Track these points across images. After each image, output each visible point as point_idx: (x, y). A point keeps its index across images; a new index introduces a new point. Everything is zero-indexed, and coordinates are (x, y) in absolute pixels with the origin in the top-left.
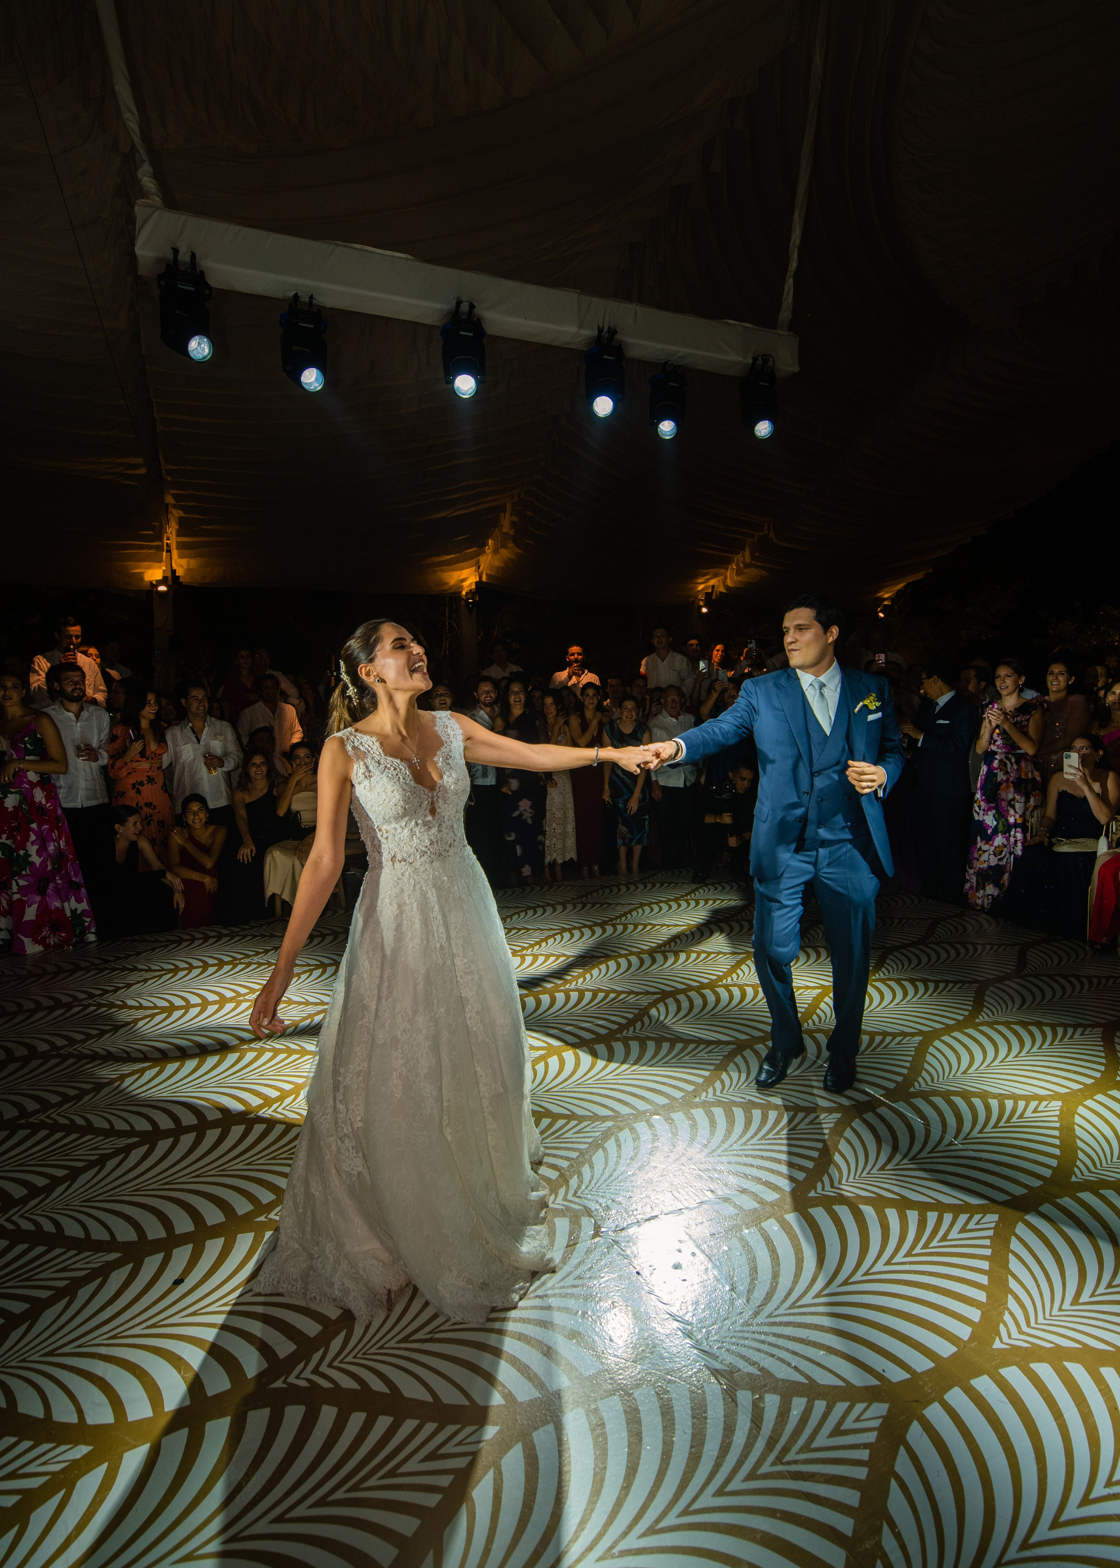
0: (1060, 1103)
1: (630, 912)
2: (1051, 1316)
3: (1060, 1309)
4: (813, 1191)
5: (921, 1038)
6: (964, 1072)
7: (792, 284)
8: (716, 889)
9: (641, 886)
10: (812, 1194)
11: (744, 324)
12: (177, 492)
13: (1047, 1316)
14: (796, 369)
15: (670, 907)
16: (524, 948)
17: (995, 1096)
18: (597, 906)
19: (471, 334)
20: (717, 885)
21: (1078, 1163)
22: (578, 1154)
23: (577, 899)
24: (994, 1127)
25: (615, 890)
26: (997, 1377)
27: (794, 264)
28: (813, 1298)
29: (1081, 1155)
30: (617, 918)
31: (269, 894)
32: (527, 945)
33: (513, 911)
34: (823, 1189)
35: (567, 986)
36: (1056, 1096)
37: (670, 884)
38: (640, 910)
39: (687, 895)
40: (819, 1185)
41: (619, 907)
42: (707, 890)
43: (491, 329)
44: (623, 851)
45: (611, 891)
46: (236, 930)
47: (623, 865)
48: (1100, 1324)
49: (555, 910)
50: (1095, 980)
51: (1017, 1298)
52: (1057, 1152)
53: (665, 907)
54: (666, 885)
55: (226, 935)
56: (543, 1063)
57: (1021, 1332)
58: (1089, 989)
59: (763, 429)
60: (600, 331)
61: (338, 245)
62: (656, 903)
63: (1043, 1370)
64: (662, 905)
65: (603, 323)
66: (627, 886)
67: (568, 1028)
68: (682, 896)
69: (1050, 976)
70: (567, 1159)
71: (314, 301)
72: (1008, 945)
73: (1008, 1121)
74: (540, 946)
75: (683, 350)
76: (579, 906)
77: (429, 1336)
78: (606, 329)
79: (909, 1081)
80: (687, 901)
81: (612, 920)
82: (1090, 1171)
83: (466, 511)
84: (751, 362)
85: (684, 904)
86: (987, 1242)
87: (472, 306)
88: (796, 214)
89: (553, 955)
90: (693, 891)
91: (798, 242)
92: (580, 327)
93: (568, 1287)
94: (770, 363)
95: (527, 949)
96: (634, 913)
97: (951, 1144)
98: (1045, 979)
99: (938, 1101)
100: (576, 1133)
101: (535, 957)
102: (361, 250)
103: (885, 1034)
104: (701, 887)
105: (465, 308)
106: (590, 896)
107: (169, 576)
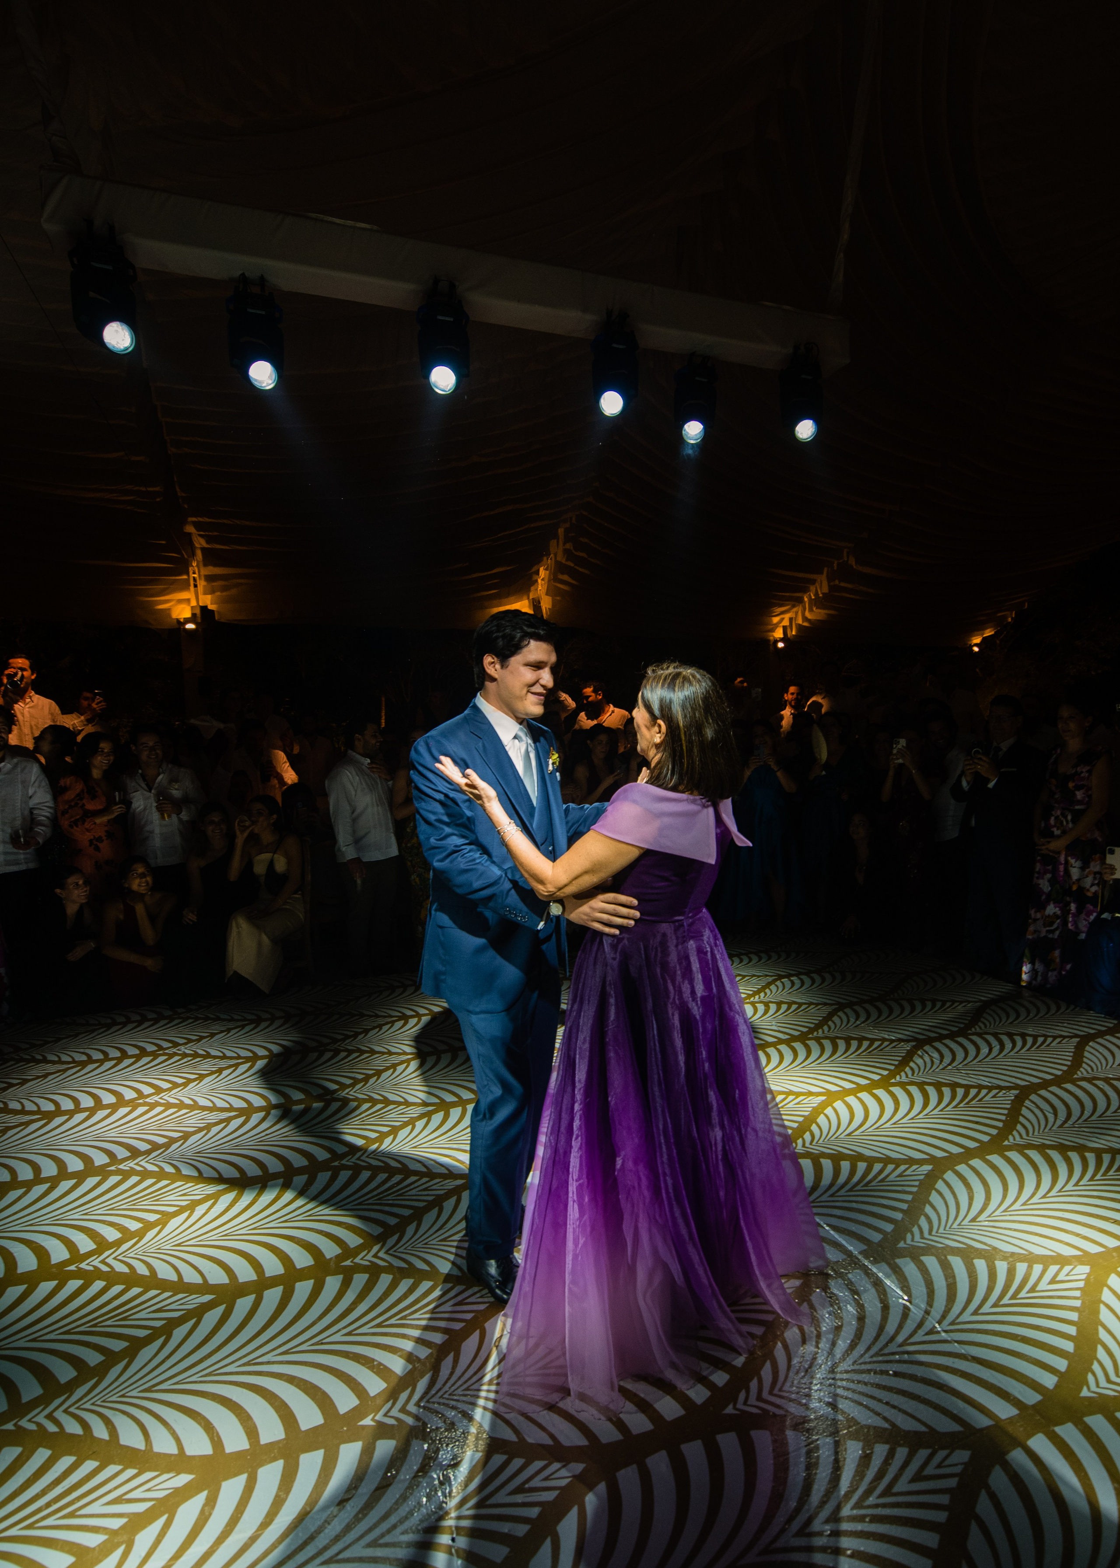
0: (1086, 1269)
5: (930, 1167)
6: (974, 1220)
12: (198, 520)
17: (1005, 1257)
21: (1096, 1367)
24: (995, 1305)
29: (1101, 1353)
36: (1084, 1258)
52: (1069, 1346)
73: (1014, 1297)
79: (901, 1230)
82: (1109, 1381)
97: (932, 1331)
99: (930, 1262)
103: (887, 1160)
107: (198, 611)
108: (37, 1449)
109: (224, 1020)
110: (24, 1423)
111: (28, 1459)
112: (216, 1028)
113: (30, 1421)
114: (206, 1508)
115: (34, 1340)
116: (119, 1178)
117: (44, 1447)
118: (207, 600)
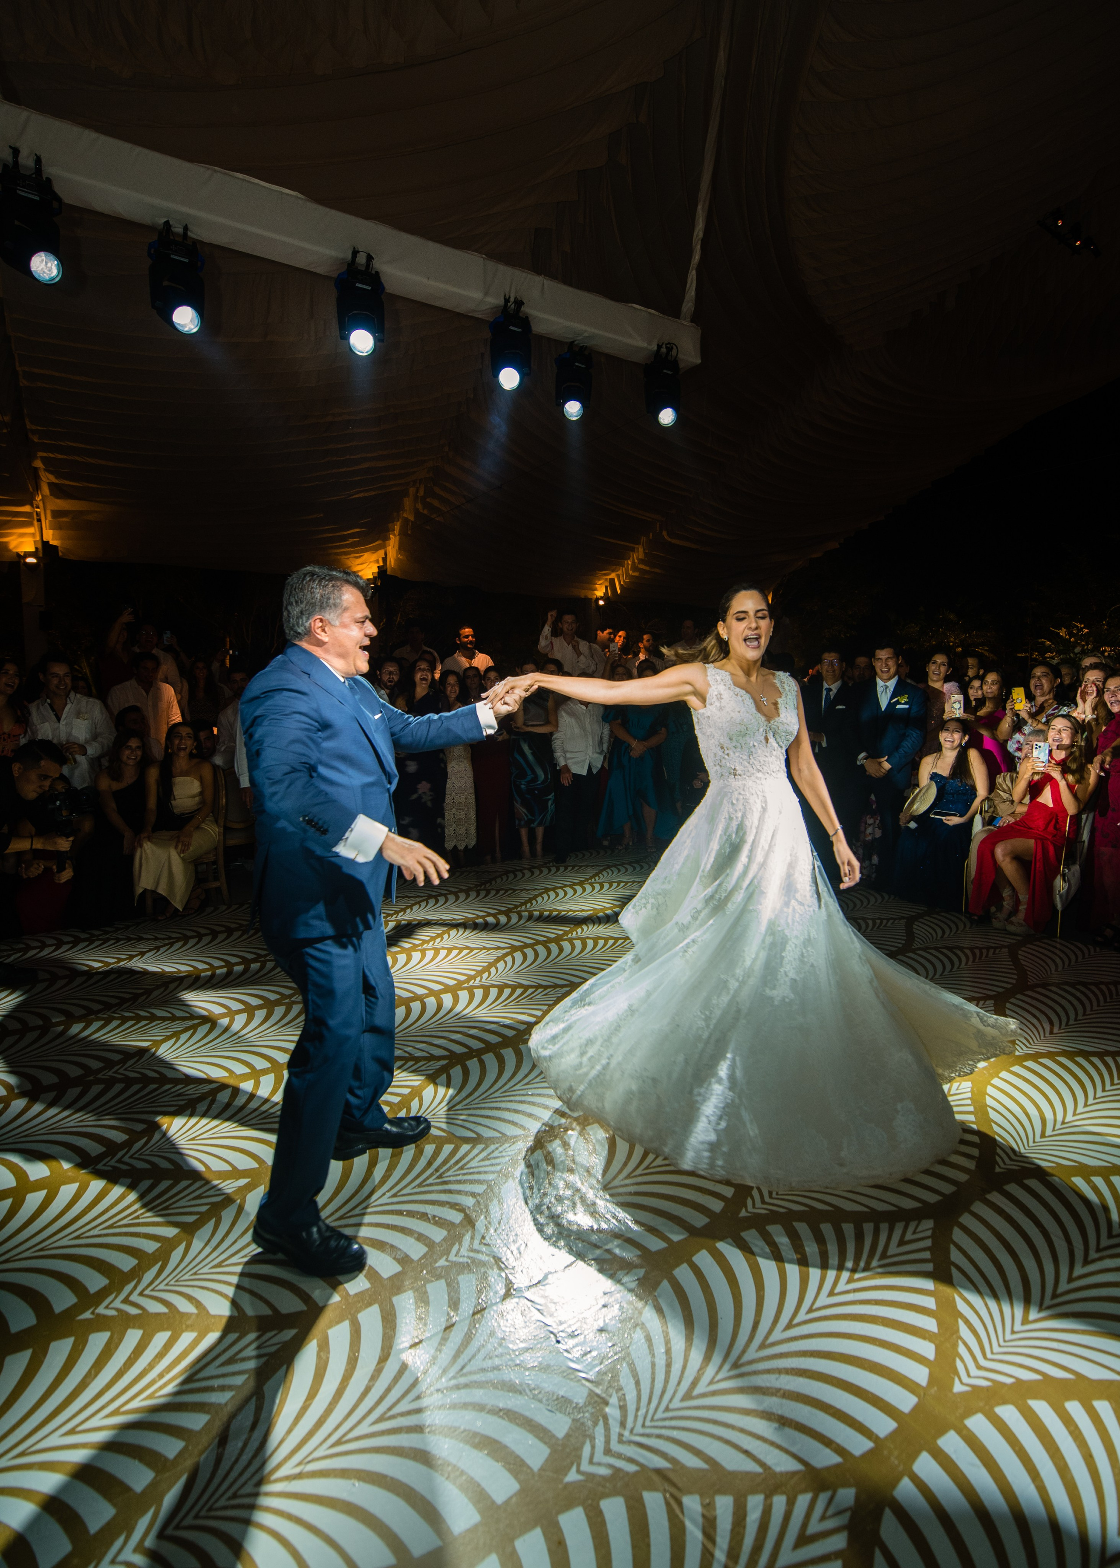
1: (535, 898)
2: (1005, 1341)
3: (1013, 1332)
4: (744, 1210)
7: (695, 277)
8: (619, 871)
9: (545, 871)
10: (743, 1213)
11: (649, 310)
12: (45, 454)
13: (1002, 1343)
14: (699, 361)
15: (575, 892)
16: (424, 942)
18: (502, 892)
19: (369, 288)
20: (620, 867)
22: (485, 1187)
23: (481, 885)
25: (519, 875)
26: (965, 1432)
27: (697, 257)
28: (757, 1351)
30: (522, 904)
31: (139, 891)
32: (427, 938)
33: (413, 901)
34: (754, 1207)
35: (471, 983)
37: (574, 867)
38: (545, 896)
39: (591, 878)
40: (749, 1202)
41: (524, 893)
42: (610, 873)
43: (391, 287)
44: (524, 832)
45: (516, 876)
46: (97, 933)
47: (526, 848)
48: (1054, 1345)
49: (457, 898)
50: (977, 952)
51: (967, 1322)
53: (570, 892)
54: (570, 868)
55: (84, 940)
56: (445, 1075)
57: (979, 1367)
58: (974, 961)
59: (667, 417)
60: (507, 300)
61: (216, 171)
62: (561, 888)
63: (1008, 1413)
64: (567, 889)
65: (510, 293)
66: (531, 870)
67: (473, 1032)
68: (587, 880)
69: (936, 949)
70: (473, 1195)
71: (189, 234)
72: (895, 919)
74: (442, 939)
75: (589, 330)
76: (483, 893)
77: (297, 1470)
78: (512, 299)
80: (591, 884)
81: (516, 907)
83: (367, 494)
84: (655, 349)
85: (588, 888)
86: (927, 1255)
87: (370, 258)
88: (700, 207)
89: (455, 948)
90: (597, 874)
91: (701, 235)
92: (486, 294)
93: (474, 1373)
94: (674, 352)
95: (428, 942)
96: (539, 899)
98: (933, 952)
100: (482, 1160)
101: (437, 951)
102: (244, 180)
104: (604, 870)
105: (361, 259)
106: (493, 883)
107: (40, 546)
108: (126, 1331)
109: (148, 939)
110: (101, 1310)
111: (120, 1340)
112: (142, 947)
113: (107, 1307)
114: (322, 1354)
115: (78, 1237)
116: (102, 1086)
117: (134, 1327)
118: (49, 536)
